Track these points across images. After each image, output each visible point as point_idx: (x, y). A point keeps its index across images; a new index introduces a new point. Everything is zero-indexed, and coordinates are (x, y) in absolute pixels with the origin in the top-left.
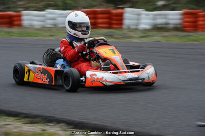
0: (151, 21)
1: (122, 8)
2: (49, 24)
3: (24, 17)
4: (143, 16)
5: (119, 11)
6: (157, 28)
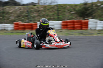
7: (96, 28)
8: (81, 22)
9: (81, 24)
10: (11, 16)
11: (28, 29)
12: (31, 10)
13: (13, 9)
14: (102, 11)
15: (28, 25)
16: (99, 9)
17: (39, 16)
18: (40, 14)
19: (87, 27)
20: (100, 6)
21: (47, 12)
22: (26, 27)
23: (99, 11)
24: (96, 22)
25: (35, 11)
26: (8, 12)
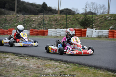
0: (97, 34)
1: (86, 28)
2: (58, 34)
3: (49, 32)
4: (94, 32)
5: (85, 29)
6: (99, 37)
7: (92, 36)
8: (81, 30)
9: (81, 32)
10: (33, 24)
11: (40, 35)
12: (50, 19)
13: (36, 18)
14: (108, 22)
15: (40, 32)
16: (107, 21)
17: (56, 24)
18: (57, 23)
19: (86, 35)
20: (108, 18)
21: (63, 21)
22: (39, 33)
23: (106, 22)
24: (93, 31)
25: (54, 20)
26: (31, 21)
